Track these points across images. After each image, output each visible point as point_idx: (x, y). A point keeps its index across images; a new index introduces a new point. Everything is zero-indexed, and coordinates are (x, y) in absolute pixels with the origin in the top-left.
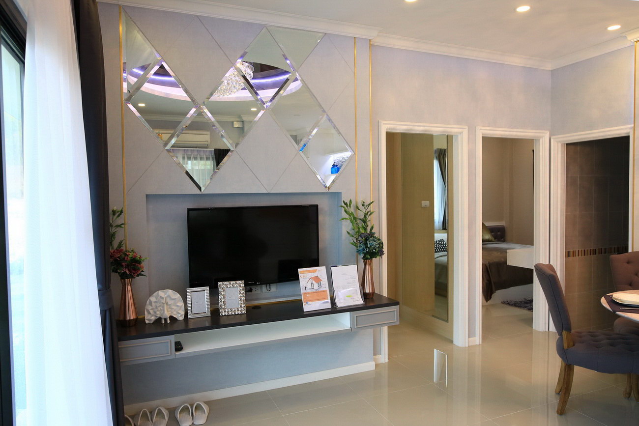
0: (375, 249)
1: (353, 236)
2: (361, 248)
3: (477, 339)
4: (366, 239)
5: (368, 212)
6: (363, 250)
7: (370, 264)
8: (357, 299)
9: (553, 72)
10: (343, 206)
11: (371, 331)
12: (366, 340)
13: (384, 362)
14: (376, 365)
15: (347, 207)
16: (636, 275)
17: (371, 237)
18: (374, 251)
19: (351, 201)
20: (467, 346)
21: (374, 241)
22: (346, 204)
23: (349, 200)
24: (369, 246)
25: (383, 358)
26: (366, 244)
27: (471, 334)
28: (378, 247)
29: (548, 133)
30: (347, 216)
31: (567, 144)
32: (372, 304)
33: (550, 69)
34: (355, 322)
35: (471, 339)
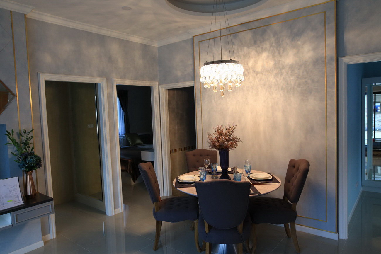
0: (33, 164)
1: (16, 156)
2: (21, 164)
3: (121, 208)
4: (26, 158)
5: (30, 137)
6: (24, 165)
7: (31, 175)
8: (19, 201)
9: (159, 48)
10: (7, 135)
11: (39, 220)
12: (35, 227)
13: (52, 238)
14: (45, 243)
15: (10, 135)
16: (198, 162)
17: (30, 155)
18: (32, 165)
19: (12, 131)
20: (114, 215)
21: (32, 158)
22: (9, 133)
23: (11, 130)
24: (27, 162)
25: (52, 235)
26: (26, 161)
27: (116, 207)
28: (36, 162)
29: (158, 83)
30: (11, 142)
31: (168, 90)
32: (34, 203)
33: (157, 46)
34: (15, 219)
35: (116, 210)
